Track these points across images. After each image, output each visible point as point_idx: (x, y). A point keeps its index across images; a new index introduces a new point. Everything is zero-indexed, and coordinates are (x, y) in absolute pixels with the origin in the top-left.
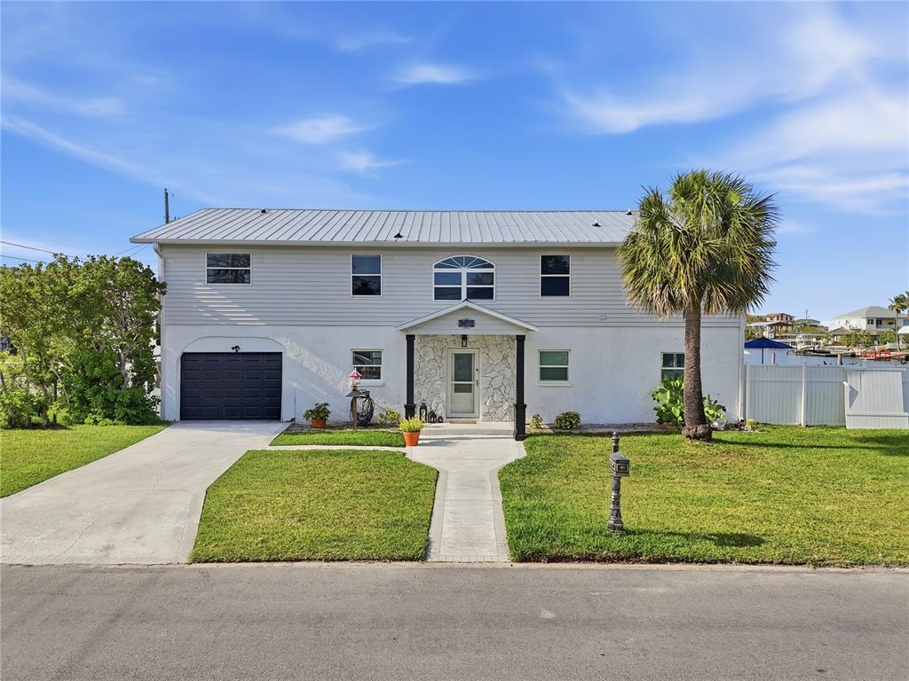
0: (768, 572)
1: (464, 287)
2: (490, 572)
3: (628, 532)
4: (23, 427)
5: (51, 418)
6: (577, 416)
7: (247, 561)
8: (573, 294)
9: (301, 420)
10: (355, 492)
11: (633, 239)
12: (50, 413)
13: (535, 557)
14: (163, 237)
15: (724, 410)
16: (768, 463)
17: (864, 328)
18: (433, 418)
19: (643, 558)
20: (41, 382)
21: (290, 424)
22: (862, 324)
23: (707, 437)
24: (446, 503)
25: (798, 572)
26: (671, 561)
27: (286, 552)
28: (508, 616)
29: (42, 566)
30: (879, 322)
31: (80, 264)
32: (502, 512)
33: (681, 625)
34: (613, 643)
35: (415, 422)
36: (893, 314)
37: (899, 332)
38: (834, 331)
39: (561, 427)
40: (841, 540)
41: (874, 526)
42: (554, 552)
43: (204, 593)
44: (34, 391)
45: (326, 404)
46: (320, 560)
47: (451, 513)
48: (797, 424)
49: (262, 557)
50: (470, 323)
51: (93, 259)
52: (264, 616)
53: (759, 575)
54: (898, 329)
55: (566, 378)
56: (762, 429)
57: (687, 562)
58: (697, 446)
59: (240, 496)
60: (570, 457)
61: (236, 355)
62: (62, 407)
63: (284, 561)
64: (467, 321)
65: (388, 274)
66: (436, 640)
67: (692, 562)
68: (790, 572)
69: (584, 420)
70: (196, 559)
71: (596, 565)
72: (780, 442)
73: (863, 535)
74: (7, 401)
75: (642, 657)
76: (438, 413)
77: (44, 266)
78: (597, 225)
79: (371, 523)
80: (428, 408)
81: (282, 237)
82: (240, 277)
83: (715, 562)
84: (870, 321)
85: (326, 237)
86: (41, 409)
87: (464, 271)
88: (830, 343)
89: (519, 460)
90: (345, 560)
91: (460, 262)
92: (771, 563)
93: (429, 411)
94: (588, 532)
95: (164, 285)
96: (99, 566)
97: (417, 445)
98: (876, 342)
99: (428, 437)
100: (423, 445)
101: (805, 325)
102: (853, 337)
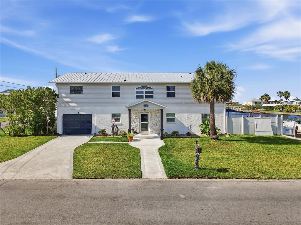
0: (244, 181)
1: (144, 95)
2: (161, 182)
3: (201, 169)
4: (18, 136)
5: (26, 134)
6: (178, 132)
7: (89, 178)
8: (176, 97)
9: (98, 133)
10: (117, 156)
11: (194, 81)
12: (26, 132)
13: (174, 177)
14: (58, 81)
15: (220, 130)
16: (236, 146)
17: (252, 105)
18: (136, 133)
19: (207, 177)
20: (23, 123)
21: (94, 135)
22: (251, 104)
23: (217, 139)
24: (145, 160)
25: (252, 181)
26: (215, 178)
27: (100, 176)
28: (170, 197)
29: (29, 180)
30: (256, 103)
31: (34, 89)
32: (162, 162)
33: (223, 199)
34: (204, 206)
35: (131, 134)
36: (260, 101)
37: (262, 106)
38: (244, 105)
39: (173, 135)
40: (263, 171)
41: (272, 166)
42: (180, 175)
43: (78, 189)
44: (20, 125)
45: (105, 129)
46: (110, 178)
47: (146, 163)
48: (241, 134)
49: (93, 177)
50: (147, 106)
51: (38, 88)
52: (97, 197)
53: (242, 182)
54: (262, 105)
55: (174, 121)
56: (231, 136)
57: (219, 178)
58: (214, 141)
59: (84, 158)
60: (178, 145)
61: (79, 115)
62: (29, 130)
63: (100, 178)
64: (146, 105)
65: (122, 91)
66: (151, 205)
67: (221, 178)
68: (251, 181)
69: (180, 133)
70: (74, 178)
71: (192, 180)
72: (238, 139)
73: (270, 169)
74: (14, 129)
75: (214, 210)
76: (137, 132)
77: (25, 90)
78: (182, 77)
79: (124, 166)
80: (134, 130)
81: (92, 81)
82: (80, 93)
83: (228, 178)
84: (253, 103)
85: (104, 81)
86: (23, 131)
87: (144, 90)
88: (243, 109)
89: (163, 146)
90: (118, 178)
91: (143, 88)
92: (244, 178)
93: (134, 131)
94: (189, 169)
95: (58, 95)
96: (46, 180)
97: (132, 141)
98: (256, 109)
99: (135, 139)
100: (134, 141)
101: (235, 104)
102: (249, 107)
